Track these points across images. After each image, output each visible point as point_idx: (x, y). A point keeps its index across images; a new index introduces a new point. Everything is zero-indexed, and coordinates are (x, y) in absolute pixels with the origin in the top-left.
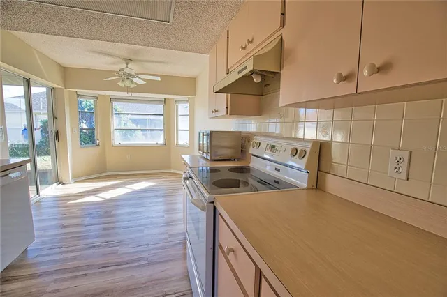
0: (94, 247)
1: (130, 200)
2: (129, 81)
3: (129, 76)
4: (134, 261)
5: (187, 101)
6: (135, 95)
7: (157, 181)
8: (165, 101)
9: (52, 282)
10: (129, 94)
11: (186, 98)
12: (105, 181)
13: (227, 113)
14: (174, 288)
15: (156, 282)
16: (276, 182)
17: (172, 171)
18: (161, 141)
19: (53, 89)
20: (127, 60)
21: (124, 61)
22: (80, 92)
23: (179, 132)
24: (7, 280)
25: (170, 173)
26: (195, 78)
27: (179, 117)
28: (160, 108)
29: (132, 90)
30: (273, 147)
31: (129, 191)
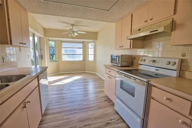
0: (72, 102)
1: (75, 83)
2: (73, 34)
3: (74, 32)
4: (92, 107)
5: (93, 42)
6: (76, 40)
7: (82, 76)
8: (83, 42)
9: (64, 115)
10: (73, 40)
11: (92, 41)
12: (61, 76)
13: (130, 47)
14: (114, 117)
15: (105, 115)
16: (155, 75)
17: (86, 72)
18: (81, 59)
19: (40, 37)
20: (73, 25)
21: (71, 26)
22: (50, 38)
23: (89, 55)
24: (46, 115)
25: (85, 73)
26: (97, 33)
27: (89, 49)
28: (81, 45)
29: (74, 38)
30: (154, 61)
31: (73, 80)
